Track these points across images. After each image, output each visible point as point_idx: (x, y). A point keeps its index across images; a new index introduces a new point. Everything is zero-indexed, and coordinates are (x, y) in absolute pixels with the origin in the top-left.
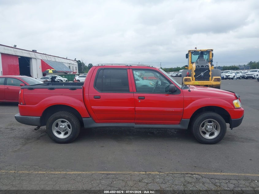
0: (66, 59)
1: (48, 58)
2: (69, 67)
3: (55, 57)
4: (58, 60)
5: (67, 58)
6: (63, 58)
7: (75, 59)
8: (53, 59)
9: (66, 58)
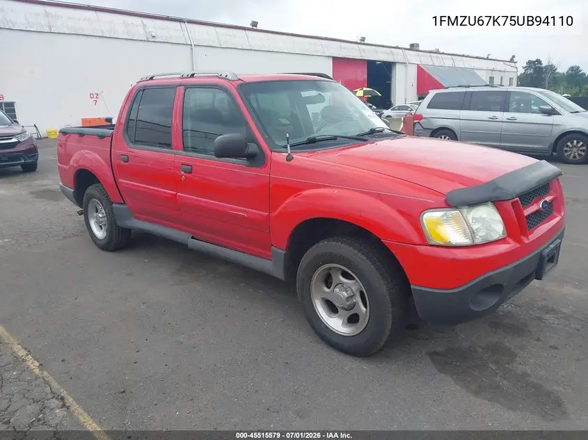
0: (487, 59)
1: (435, 60)
2: (492, 79)
3: (453, 57)
4: (460, 63)
5: (490, 57)
6: (477, 58)
7: (513, 57)
8: (448, 62)
9: (486, 57)
